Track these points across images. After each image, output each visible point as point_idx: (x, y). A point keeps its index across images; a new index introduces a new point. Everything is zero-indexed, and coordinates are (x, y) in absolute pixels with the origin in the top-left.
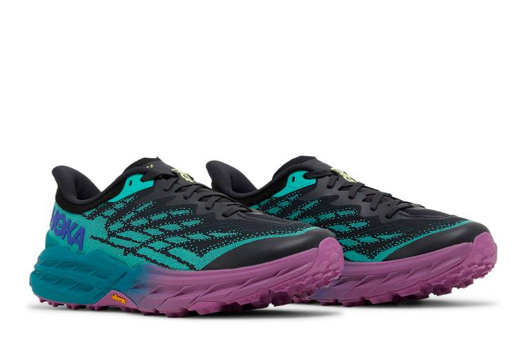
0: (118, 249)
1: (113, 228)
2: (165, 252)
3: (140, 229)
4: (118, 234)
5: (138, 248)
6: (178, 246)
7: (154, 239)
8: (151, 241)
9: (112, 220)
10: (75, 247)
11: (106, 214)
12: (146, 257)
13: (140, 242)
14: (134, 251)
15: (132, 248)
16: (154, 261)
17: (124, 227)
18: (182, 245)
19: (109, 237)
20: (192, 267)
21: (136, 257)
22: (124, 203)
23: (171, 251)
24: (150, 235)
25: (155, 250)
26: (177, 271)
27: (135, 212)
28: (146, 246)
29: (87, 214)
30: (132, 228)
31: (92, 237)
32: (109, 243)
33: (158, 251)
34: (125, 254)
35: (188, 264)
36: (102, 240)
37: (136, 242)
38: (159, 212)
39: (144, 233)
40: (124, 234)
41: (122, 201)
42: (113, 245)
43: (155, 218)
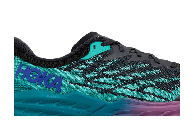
0: (96, 90)
1: (89, 76)
2: (140, 90)
3: (114, 76)
4: (95, 80)
5: (114, 89)
6: (149, 86)
7: (127, 82)
8: (125, 84)
9: (87, 71)
10: (54, 90)
11: (81, 67)
12: (123, 94)
13: (114, 85)
14: (110, 91)
15: (108, 89)
16: (132, 97)
17: (99, 75)
18: (152, 86)
19: (87, 83)
20: (166, 99)
21: (113, 95)
22: (95, 60)
23: (145, 90)
24: (123, 80)
25: (130, 90)
26: (156, 103)
27: (106, 65)
28: (121, 87)
29: (63, 67)
30: (106, 76)
31: (70, 83)
32: (87, 86)
33: (134, 90)
34: (102, 93)
35: (162, 98)
36: (80, 85)
37: (111, 85)
38: (125, 65)
39: (117, 79)
40: (100, 80)
41: (92, 59)
42: (91, 87)
43: (124, 69)
